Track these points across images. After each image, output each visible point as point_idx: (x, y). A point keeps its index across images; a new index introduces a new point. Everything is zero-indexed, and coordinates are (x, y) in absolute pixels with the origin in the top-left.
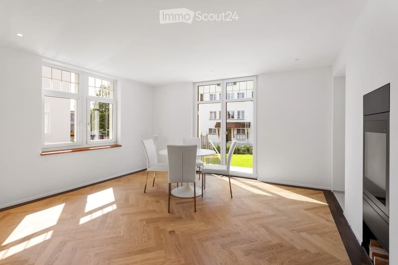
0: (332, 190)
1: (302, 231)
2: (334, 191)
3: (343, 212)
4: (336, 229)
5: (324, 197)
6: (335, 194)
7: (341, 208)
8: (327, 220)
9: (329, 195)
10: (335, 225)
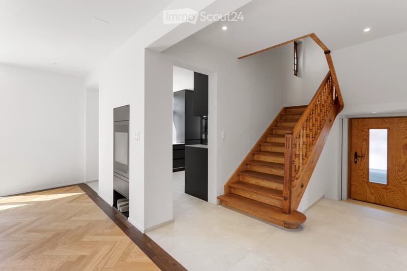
0: (85, 182)
1: (71, 217)
2: (87, 182)
3: (97, 194)
4: (96, 205)
5: (80, 189)
6: (88, 184)
7: (95, 192)
8: (88, 203)
9: (84, 187)
10: (95, 203)
